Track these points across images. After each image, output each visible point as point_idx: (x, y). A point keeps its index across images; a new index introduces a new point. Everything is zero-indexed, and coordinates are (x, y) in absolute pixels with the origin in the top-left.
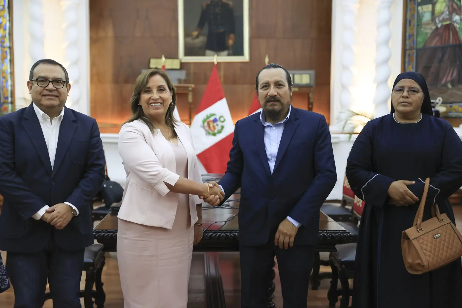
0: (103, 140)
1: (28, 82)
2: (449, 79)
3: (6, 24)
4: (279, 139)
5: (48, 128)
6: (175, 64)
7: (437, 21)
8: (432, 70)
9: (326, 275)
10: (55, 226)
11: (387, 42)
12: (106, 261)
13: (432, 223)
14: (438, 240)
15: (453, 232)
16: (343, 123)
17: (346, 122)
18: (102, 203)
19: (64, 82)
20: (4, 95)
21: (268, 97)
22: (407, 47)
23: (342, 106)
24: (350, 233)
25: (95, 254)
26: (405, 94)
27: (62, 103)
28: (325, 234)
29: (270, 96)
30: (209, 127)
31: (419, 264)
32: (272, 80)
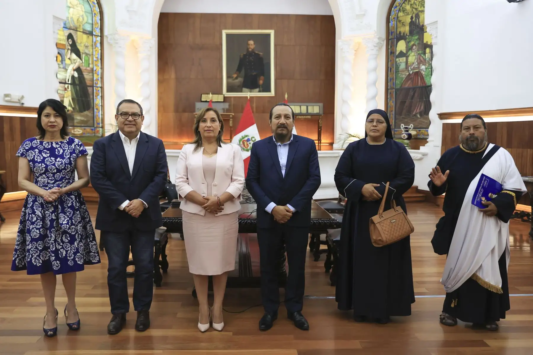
0: (167, 154)
1: (116, 115)
2: (418, 111)
3: (99, 70)
4: (287, 154)
5: (129, 146)
6: (220, 98)
7: (410, 69)
8: (407, 104)
9: (324, 251)
10: (132, 215)
11: (374, 83)
12: (168, 240)
13: (390, 213)
14: (394, 224)
15: (404, 219)
16: (342, 142)
17: (345, 141)
18: (166, 200)
19: (139, 115)
20: (96, 121)
21: (279, 124)
22: (389, 88)
23: (342, 129)
24: (337, 221)
25: (161, 234)
26: (375, 124)
27: (138, 129)
28: (320, 221)
29: (280, 124)
30: (244, 145)
31: (380, 240)
32: (283, 113)
